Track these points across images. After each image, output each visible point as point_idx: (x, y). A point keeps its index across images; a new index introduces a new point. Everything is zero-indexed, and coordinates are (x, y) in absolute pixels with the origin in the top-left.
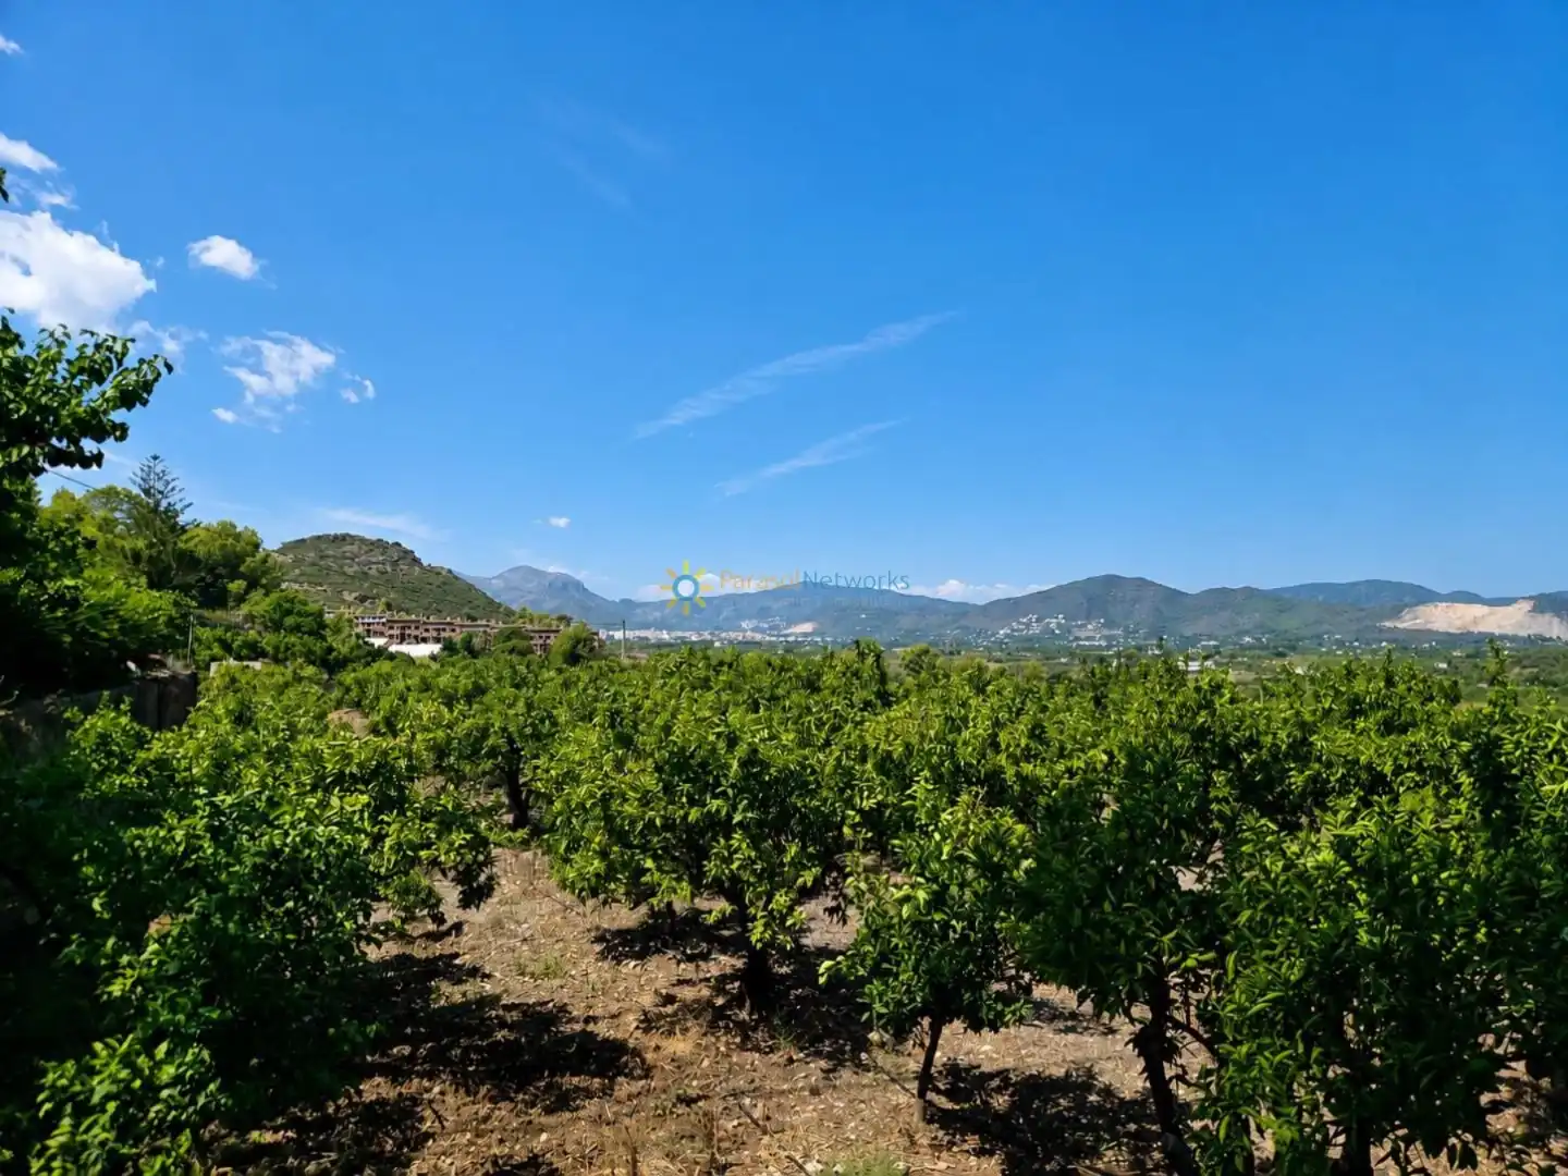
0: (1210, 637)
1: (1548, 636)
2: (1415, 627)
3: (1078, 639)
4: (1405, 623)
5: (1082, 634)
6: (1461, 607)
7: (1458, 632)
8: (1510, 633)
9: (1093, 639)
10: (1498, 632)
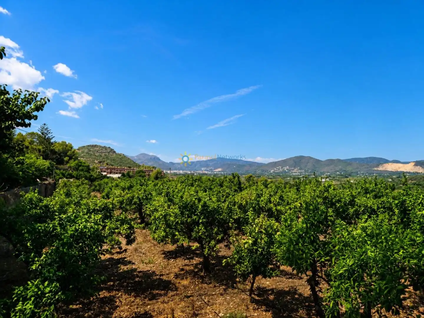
0: (328, 172)
1: (418, 172)
2: (383, 170)
3: (292, 173)
4: (381, 168)
5: (293, 171)
6: (395, 164)
7: (394, 171)
8: (408, 171)
9: (296, 173)
10: (405, 171)
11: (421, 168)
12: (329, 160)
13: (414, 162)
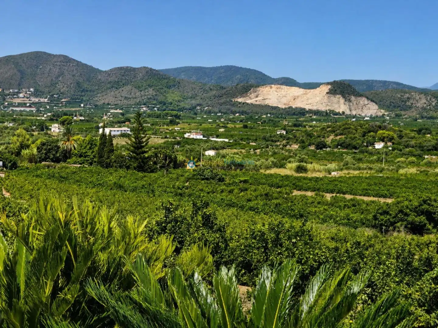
0: (116, 107)
1: (337, 111)
2: (258, 103)
3: (11, 105)
4: (251, 99)
5: (17, 101)
6: (285, 89)
7: (284, 107)
8: (315, 108)
9: (23, 105)
10: (307, 107)
11: (342, 100)
12: (121, 68)
13: (328, 84)
